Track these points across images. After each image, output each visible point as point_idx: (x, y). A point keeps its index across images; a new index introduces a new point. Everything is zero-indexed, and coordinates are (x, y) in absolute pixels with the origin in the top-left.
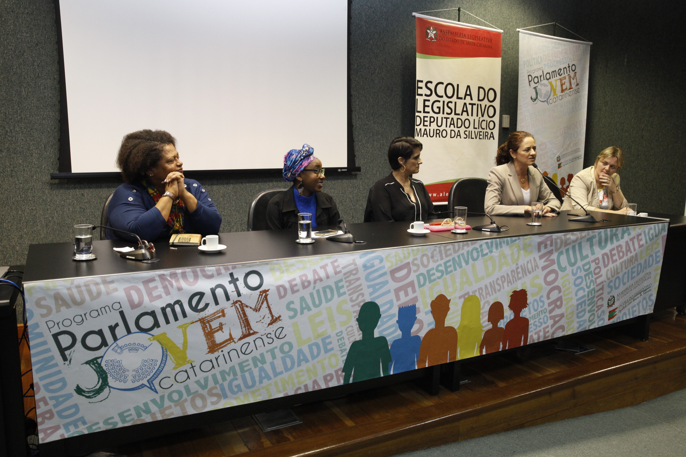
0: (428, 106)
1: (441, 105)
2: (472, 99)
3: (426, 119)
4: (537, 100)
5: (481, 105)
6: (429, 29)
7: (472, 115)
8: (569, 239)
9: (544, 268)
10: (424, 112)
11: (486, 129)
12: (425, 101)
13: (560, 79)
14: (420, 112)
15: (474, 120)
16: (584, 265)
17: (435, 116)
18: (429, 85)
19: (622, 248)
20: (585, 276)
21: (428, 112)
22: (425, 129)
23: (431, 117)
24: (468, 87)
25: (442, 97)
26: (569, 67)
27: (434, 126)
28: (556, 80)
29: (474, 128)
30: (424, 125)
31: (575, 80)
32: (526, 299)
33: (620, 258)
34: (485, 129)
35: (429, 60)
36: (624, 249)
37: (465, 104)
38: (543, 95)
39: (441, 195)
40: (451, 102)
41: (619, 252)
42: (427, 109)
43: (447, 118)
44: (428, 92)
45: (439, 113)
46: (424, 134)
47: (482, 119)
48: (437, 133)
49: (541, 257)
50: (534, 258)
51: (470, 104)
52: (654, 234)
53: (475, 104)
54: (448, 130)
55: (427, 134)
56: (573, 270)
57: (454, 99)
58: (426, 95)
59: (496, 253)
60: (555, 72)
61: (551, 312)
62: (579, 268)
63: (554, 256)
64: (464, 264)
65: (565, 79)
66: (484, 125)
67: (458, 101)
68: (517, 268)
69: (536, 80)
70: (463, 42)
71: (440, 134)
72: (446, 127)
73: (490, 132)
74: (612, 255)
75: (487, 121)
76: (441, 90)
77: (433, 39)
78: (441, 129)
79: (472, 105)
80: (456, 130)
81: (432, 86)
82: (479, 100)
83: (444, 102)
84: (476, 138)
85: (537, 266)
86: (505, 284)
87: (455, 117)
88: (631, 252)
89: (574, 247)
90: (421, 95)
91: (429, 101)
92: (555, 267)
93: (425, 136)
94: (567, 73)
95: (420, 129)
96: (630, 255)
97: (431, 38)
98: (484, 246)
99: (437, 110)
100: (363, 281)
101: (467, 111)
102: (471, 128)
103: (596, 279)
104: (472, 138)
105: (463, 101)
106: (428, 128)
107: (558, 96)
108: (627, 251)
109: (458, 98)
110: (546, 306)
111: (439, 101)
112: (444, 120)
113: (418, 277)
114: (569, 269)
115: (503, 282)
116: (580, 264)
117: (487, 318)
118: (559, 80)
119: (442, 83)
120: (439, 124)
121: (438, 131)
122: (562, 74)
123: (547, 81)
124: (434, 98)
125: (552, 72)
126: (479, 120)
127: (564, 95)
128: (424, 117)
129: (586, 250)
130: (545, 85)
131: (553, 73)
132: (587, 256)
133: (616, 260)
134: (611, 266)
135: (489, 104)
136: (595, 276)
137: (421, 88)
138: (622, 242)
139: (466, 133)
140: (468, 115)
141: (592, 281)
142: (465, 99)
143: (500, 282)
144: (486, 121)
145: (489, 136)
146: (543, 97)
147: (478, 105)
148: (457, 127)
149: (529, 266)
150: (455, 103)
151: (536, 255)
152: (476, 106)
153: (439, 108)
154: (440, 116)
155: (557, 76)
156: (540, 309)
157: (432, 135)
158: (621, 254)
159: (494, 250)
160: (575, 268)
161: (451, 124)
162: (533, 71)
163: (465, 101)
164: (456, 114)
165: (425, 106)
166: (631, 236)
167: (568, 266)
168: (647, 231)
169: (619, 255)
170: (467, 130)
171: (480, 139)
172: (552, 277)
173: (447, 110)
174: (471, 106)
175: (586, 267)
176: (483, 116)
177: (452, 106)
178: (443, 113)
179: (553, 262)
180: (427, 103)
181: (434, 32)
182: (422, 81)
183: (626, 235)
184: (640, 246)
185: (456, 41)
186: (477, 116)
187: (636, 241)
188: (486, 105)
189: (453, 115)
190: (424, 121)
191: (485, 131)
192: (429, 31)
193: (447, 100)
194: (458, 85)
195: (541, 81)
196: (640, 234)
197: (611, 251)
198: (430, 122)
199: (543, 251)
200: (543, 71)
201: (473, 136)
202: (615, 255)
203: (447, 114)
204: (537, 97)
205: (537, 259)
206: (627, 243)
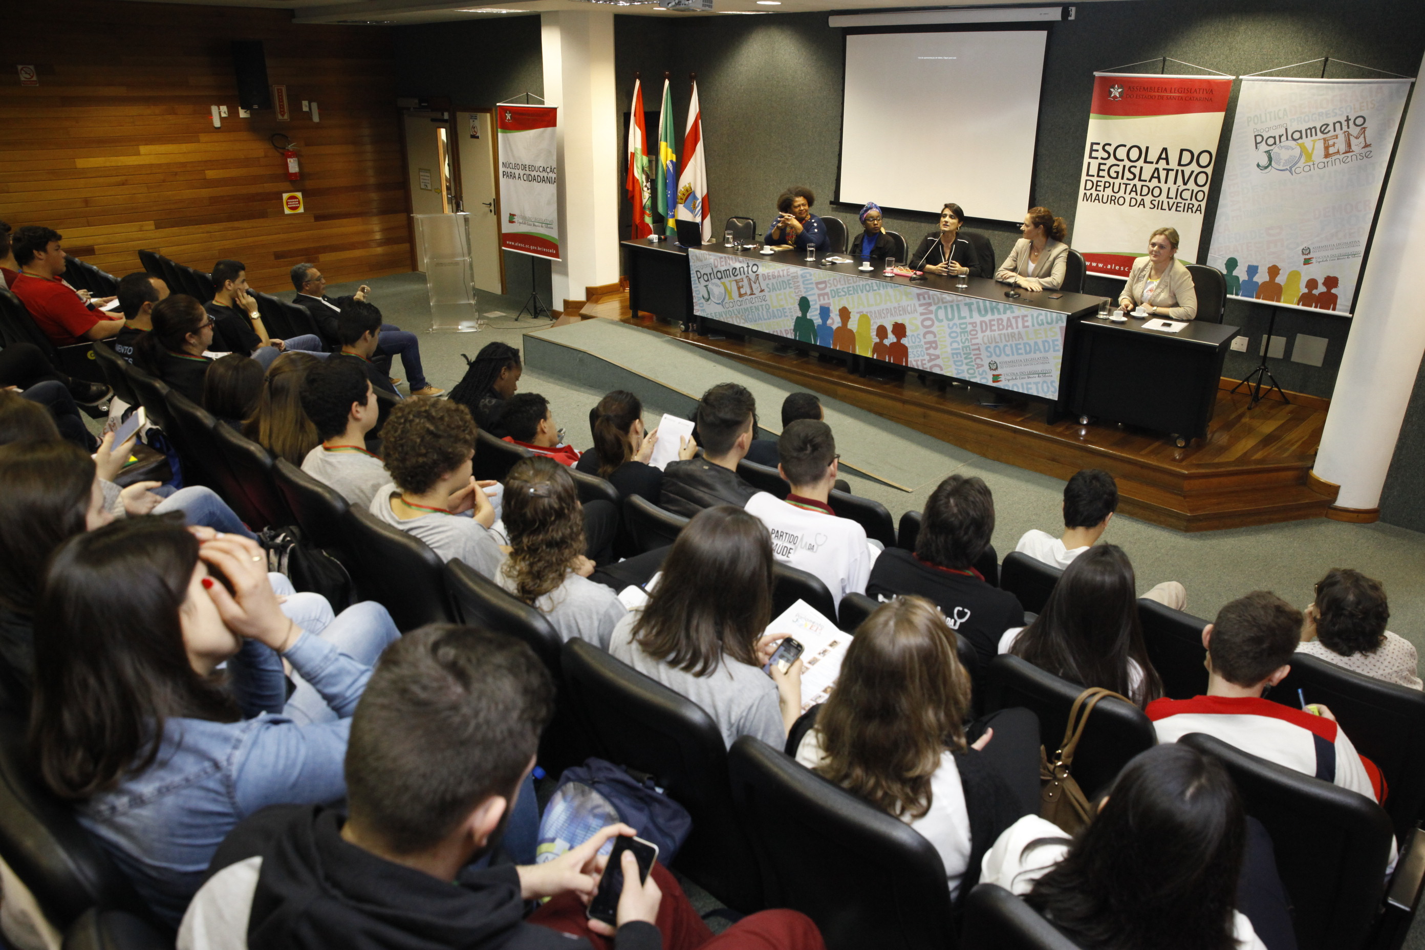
0: (1104, 170)
1: (1120, 169)
2: (1168, 163)
3: (1099, 184)
4: (1270, 167)
5: (1183, 171)
6: (1113, 88)
7: (1166, 182)
8: (945, 298)
9: (922, 314)
10: (1098, 176)
11: (1191, 200)
12: (1100, 164)
13: (1325, 139)
14: (1093, 176)
15: (1169, 189)
16: (961, 324)
17: (1111, 181)
18: (1107, 148)
19: (1002, 321)
20: (961, 333)
21: (1104, 177)
22: (1098, 195)
23: (1105, 182)
24: (1165, 150)
25: (1123, 160)
26: (1348, 120)
27: (1109, 191)
28: (1314, 141)
29: (1168, 197)
30: (1096, 190)
31: (1361, 139)
32: (905, 332)
33: (999, 330)
34: (1189, 199)
35: (1110, 121)
36: (1005, 323)
37: (1157, 169)
38: (1283, 161)
39: (1109, 267)
40: (1135, 167)
41: (998, 325)
42: (1101, 173)
43: (1126, 185)
44: (1106, 155)
45: (1117, 178)
46: (1095, 199)
47: (1183, 187)
48: (1111, 200)
49: (921, 305)
50: (914, 305)
51: (1164, 169)
52: (1045, 321)
53: (1173, 170)
54: (1128, 197)
55: (1099, 200)
56: (949, 324)
57: (1141, 163)
58: (1102, 158)
59: (882, 291)
60: (1313, 130)
61: (927, 349)
62: (955, 324)
63: (933, 308)
64: (860, 292)
65: (1337, 138)
66: (1186, 195)
67: (1146, 166)
68: (899, 307)
69: (1271, 141)
70: (1162, 97)
71: (1116, 201)
72: (1125, 193)
73: (1196, 204)
74: (991, 326)
75: (1193, 191)
76: (1121, 153)
77: (1117, 97)
78: (1117, 195)
79: (1168, 170)
80: (1139, 198)
81: (1110, 149)
82: (1179, 164)
83: (1124, 166)
84: (1170, 210)
85: (915, 310)
86: (889, 315)
87: (1139, 184)
88: (1013, 328)
89: (952, 307)
90: (1097, 158)
91: (1105, 164)
92: (932, 316)
93: (1097, 201)
94: (1341, 129)
95: (1091, 194)
96: (1010, 330)
97: (1115, 97)
98: (874, 285)
99: (1114, 175)
100: (801, 283)
101: (1158, 178)
102: (1163, 197)
103: (971, 339)
104: (1162, 209)
105: (1154, 166)
106: (1100, 194)
107: (1316, 163)
108: (1008, 326)
109: (1145, 161)
110: (922, 343)
111: (1118, 165)
112: (1123, 187)
113: (831, 291)
114: (945, 322)
115: (887, 313)
116: (956, 321)
117: (875, 333)
118: (1322, 141)
119: (1125, 146)
120: (1116, 190)
121: (1113, 198)
122: (1329, 131)
123: (1294, 142)
124: (1112, 161)
125: (1306, 130)
126: (1178, 189)
127: (1329, 163)
128: (1097, 181)
129: (965, 312)
130: (1287, 148)
131: (1309, 131)
132: (965, 318)
133: (995, 331)
134: (988, 333)
135: (1198, 169)
136: (970, 337)
137: (1097, 151)
138: (1004, 317)
139: (1153, 202)
140: (1159, 182)
141: (967, 339)
142: (1157, 163)
143: (885, 312)
144: (1191, 191)
145: (1194, 209)
146: (1282, 164)
147: (1177, 171)
148: (1141, 195)
149: (909, 308)
150: (1141, 168)
151: (917, 303)
152: (1174, 172)
153: (1117, 173)
154: (1117, 182)
155: (1316, 135)
156: (917, 343)
157: (1105, 200)
158: (1001, 327)
159: (881, 289)
160: (951, 323)
161: (1132, 191)
162: (1267, 130)
163: (1157, 166)
164: (1140, 180)
165: (1099, 170)
166: (1014, 315)
167: (945, 320)
168: (1035, 315)
169: (998, 327)
170: (1157, 199)
171: (1176, 210)
172: (928, 323)
173: (1128, 175)
174: (1165, 172)
175: (963, 326)
176: (1185, 184)
177: (1136, 171)
178: (1122, 178)
179: (931, 312)
180: (1102, 167)
181: (1120, 90)
182: (1098, 144)
183: (1008, 312)
184: (1024, 327)
185: (1151, 97)
186: (1175, 183)
187: (1020, 320)
188: (1192, 172)
189: (1136, 181)
190: (1097, 186)
191: (1187, 202)
192: (1112, 90)
193: (1128, 164)
194: (1147, 148)
195: (1280, 142)
196: (1026, 316)
197: (990, 321)
198: (1105, 187)
199: (922, 301)
200: (1286, 129)
201: (1165, 206)
202: (994, 325)
203: (1128, 179)
204: (1270, 164)
205: (917, 306)
206: (1009, 319)
